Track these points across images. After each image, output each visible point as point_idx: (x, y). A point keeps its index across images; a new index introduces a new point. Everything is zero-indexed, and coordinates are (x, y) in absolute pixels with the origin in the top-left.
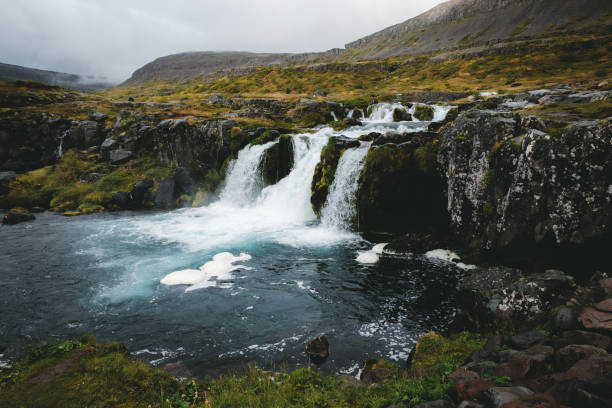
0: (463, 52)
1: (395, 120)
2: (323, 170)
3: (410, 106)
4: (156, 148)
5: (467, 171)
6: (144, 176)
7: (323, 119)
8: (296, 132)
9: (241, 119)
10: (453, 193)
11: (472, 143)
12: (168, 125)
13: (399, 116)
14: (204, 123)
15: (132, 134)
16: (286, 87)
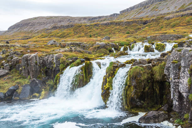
0: (182, 13)
1: (145, 52)
2: (107, 79)
3: (153, 44)
4: (20, 68)
5: (179, 78)
6: (14, 84)
7: (108, 52)
8: (93, 59)
9: (65, 53)
10: (173, 90)
11: (180, 64)
12: (27, 57)
13: (148, 49)
14: (46, 56)
15: (8, 62)
16: (89, 34)
